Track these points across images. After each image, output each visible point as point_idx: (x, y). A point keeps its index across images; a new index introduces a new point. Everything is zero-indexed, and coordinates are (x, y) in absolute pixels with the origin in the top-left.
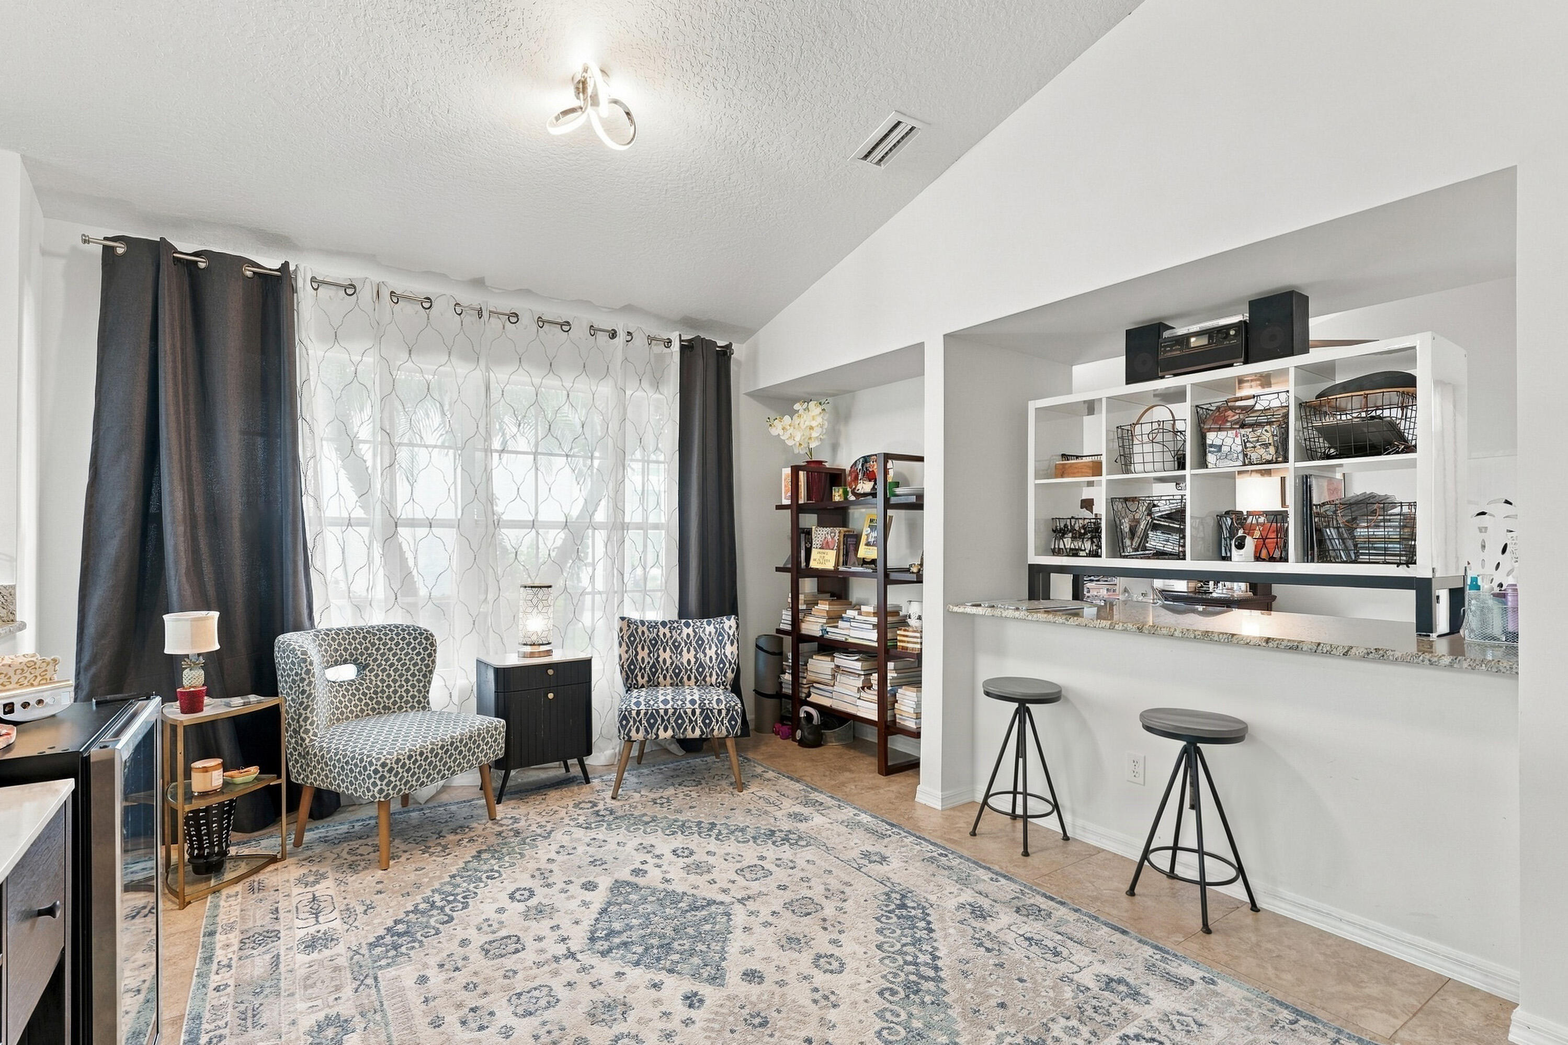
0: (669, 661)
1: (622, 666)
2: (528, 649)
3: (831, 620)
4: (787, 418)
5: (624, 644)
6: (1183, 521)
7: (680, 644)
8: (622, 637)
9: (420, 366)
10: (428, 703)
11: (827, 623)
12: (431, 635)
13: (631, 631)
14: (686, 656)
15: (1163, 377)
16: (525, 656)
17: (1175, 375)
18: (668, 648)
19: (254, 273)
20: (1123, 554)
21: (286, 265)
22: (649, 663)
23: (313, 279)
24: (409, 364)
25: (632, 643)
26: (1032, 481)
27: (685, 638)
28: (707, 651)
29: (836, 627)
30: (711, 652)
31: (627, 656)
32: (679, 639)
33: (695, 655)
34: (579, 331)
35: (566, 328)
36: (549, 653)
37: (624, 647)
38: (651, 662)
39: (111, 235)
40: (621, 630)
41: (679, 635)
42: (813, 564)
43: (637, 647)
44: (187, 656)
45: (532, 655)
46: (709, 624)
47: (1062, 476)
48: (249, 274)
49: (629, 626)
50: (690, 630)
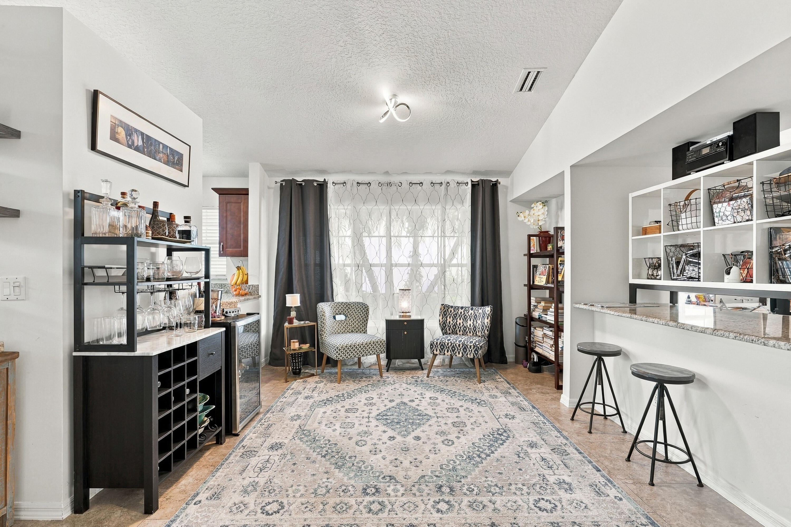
0: (462, 324)
1: (440, 324)
2: (402, 314)
3: (544, 311)
4: (527, 212)
5: (441, 315)
6: (700, 257)
7: (467, 317)
8: (441, 312)
9: (368, 207)
10: (366, 331)
11: (542, 312)
12: (368, 306)
13: (445, 310)
14: (469, 322)
15: (690, 174)
16: (400, 316)
17: (697, 172)
18: (462, 318)
19: (317, 184)
20: (673, 278)
21: (325, 179)
22: (452, 324)
23: (333, 183)
24: (364, 207)
25: (445, 315)
26: (631, 238)
27: (470, 314)
28: (478, 321)
29: (547, 315)
30: (479, 322)
31: (442, 320)
32: (467, 315)
33: (473, 323)
34: (427, 186)
35: (421, 185)
36: (410, 316)
37: (441, 317)
38: (453, 324)
39: (282, 180)
40: (441, 309)
41: (468, 313)
42: (536, 283)
43: (447, 317)
44: (292, 307)
45: (403, 316)
46: (480, 309)
47: (645, 234)
48: (315, 185)
49: (444, 308)
50: (472, 312)
